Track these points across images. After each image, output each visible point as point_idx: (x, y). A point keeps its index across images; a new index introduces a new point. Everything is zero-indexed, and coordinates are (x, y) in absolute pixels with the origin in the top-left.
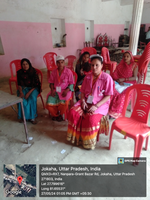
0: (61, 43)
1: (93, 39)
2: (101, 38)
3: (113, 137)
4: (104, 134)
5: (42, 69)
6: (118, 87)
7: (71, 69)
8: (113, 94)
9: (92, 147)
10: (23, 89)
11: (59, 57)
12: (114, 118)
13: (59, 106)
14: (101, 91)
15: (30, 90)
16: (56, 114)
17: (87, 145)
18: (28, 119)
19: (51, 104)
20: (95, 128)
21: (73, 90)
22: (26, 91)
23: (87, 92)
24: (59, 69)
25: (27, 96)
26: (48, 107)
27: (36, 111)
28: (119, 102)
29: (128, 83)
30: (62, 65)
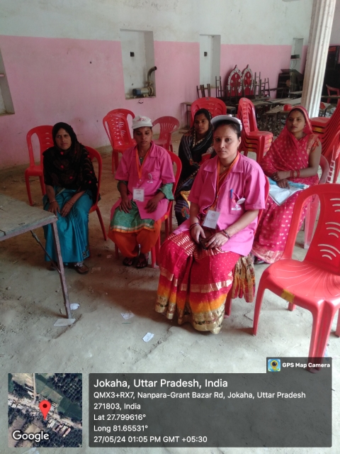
0: (145, 87)
1: (218, 79)
2: (236, 76)
3: (263, 305)
4: (243, 299)
5: (101, 148)
6: (275, 190)
7: (167, 148)
8: (263, 207)
9: (213, 328)
10: (57, 192)
11: (140, 120)
12: (265, 263)
13: (139, 232)
14: (237, 200)
15: (72, 195)
16: (133, 252)
17: (204, 322)
18: (69, 263)
19: (122, 227)
20: (222, 284)
21: (172, 197)
22: (64, 199)
23: (205, 203)
24: (139, 146)
25: (68, 208)
26: (113, 234)
27: (86, 245)
28: (277, 225)
29: (297, 182)
30: (148, 139)
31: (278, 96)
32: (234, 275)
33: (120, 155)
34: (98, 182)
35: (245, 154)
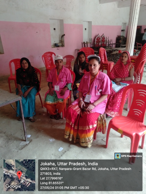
0: (60, 43)
1: (91, 39)
2: (98, 38)
3: (110, 135)
4: (101, 133)
5: (41, 68)
6: (115, 86)
7: (69, 69)
8: (110, 93)
9: (88, 145)
10: (22, 87)
11: (58, 56)
12: (111, 117)
13: (57, 104)
14: (98, 90)
15: (28, 88)
16: (54, 113)
17: (84, 142)
18: (27, 117)
19: (49, 102)
20: (92, 126)
21: (71, 89)
22: (25, 90)
23: (85, 91)
24: (57, 68)
25: (26, 94)
26: (46, 105)
27: (34, 109)
28: (116, 101)
29: (124, 83)
30: (61, 64)
31: (116, 47)
32: (97, 122)
33: (49, 71)
34: (40, 83)
35: (102, 71)
